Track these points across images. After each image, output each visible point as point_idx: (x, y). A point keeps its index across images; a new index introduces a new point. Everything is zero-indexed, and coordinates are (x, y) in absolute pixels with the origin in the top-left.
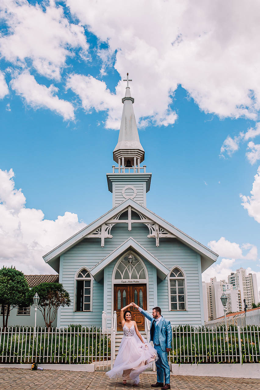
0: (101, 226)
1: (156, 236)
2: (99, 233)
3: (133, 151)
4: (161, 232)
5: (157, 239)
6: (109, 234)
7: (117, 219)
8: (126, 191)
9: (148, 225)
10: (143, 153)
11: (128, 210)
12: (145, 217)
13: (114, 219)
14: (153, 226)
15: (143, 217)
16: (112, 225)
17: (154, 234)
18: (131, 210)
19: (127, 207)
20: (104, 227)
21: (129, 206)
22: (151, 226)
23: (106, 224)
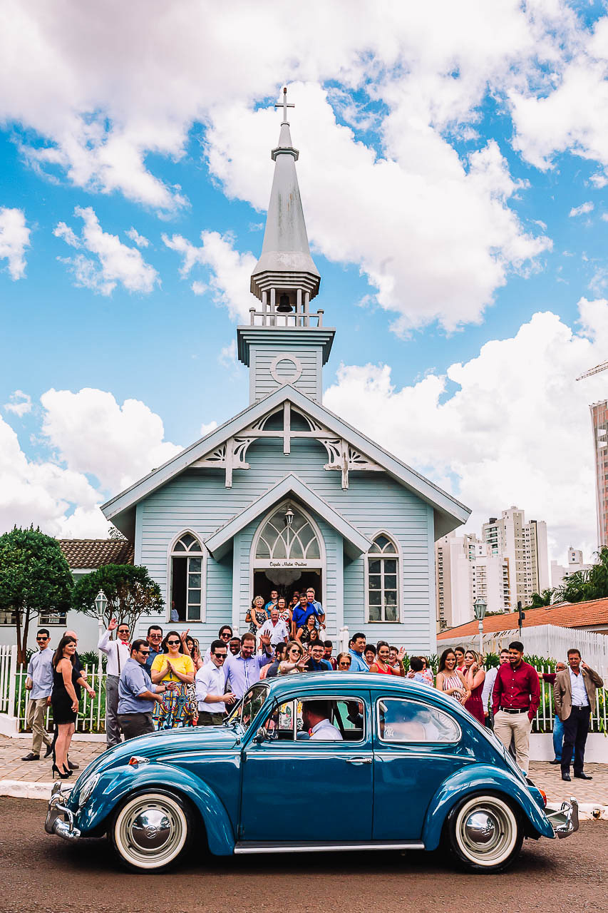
0: (225, 443)
1: (343, 467)
2: (222, 457)
3: (295, 275)
4: (352, 459)
5: (345, 473)
6: (242, 460)
7: (259, 429)
8: (281, 366)
9: (326, 442)
10: (317, 280)
11: (283, 410)
12: (321, 426)
13: (253, 428)
14: (336, 446)
15: (316, 424)
16: (249, 441)
17: (339, 461)
18: (291, 410)
19: (283, 403)
20: (232, 446)
21: (287, 400)
22: (332, 445)
23: (236, 438)
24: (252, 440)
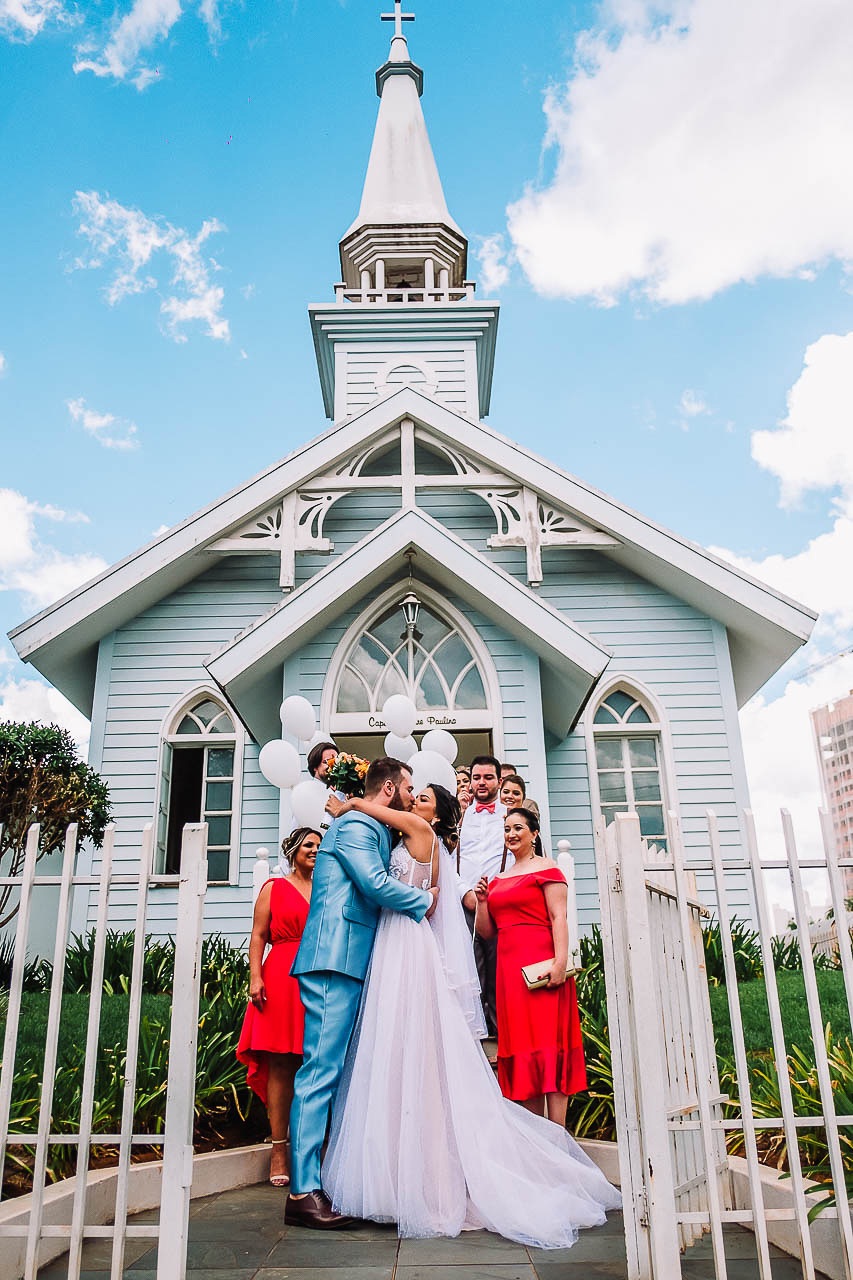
0: (278, 503)
1: (528, 542)
2: (274, 531)
3: (419, 230)
4: (547, 526)
5: (534, 550)
6: (314, 533)
7: (351, 475)
8: (395, 377)
9: (490, 495)
10: (462, 246)
11: (400, 438)
12: (479, 462)
13: (338, 474)
14: (511, 501)
15: (468, 463)
16: (329, 498)
17: (518, 531)
18: (415, 438)
19: (397, 425)
20: (294, 508)
21: (407, 418)
22: (505, 499)
23: (302, 491)
24: (336, 496)
